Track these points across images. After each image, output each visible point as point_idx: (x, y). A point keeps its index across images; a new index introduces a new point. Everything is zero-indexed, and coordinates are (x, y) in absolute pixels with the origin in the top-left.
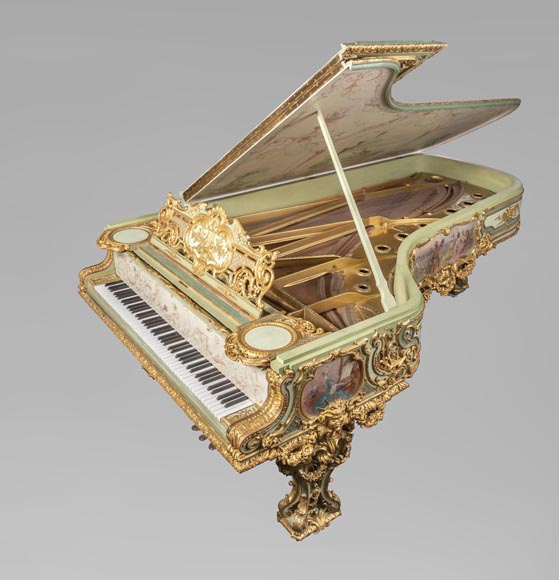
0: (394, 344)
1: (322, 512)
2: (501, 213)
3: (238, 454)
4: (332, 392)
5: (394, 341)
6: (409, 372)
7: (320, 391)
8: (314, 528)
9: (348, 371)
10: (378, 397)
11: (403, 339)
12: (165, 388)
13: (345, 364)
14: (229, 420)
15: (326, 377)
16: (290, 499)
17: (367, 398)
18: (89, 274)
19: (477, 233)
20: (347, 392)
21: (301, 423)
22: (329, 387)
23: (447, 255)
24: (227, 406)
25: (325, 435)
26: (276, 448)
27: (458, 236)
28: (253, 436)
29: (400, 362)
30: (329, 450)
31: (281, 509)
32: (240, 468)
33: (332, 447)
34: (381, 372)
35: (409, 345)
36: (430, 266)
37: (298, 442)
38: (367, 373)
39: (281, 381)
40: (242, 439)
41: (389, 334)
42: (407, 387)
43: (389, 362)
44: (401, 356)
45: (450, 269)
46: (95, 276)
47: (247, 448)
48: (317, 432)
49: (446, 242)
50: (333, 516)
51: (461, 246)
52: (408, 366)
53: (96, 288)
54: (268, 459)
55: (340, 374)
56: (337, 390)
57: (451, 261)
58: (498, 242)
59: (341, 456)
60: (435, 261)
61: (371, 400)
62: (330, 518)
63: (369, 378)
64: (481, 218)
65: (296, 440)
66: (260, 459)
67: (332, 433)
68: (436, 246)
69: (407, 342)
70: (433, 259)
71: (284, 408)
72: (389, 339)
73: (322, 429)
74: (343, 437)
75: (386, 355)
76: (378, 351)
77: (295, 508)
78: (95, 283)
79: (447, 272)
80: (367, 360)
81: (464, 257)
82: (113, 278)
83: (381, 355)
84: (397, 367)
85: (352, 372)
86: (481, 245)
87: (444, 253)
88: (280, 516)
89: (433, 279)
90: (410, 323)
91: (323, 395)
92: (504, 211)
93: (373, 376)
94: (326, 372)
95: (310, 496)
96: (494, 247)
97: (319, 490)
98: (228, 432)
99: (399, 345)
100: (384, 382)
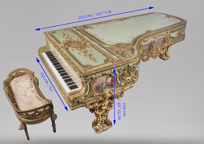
0: (127, 72)
1: (106, 125)
2: (177, 32)
3: (71, 104)
4: (104, 86)
5: (127, 71)
6: (133, 81)
7: (99, 86)
8: (103, 130)
9: (109, 80)
10: (122, 89)
11: (130, 70)
12: (56, 84)
13: (108, 78)
14: (70, 94)
15: (101, 81)
16: (95, 120)
17: (117, 89)
18: (41, 49)
19: (167, 39)
20: (110, 87)
21: (93, 96)
22: (103, 85)
23: (156, 45)
24: (71, 90)
25: (102, 100)
26: (84, 103)
27: (160, 39)
28: (75, 99)
29: (130, 78)
30: (105, 105)
31: (93, 124)
32: (72, 109)
33: (106, 104)
34: (123, 81)
35: (133, 73)
36: (149, 49)
37: (92, 102)
38: (117, 81)
39: (84, 81)
40: (72, 99)
41: (125, 68)
42: (133, 87)
43: (125, 78)
44: (130, 76)
45: (157, 50)
46: (43, 50)
47: (73, 102)
48: (99, 99)
49: (155, 41)
50: (109, 127)
51: (161, 43)
52: (133, 80)
53: (42, 53)
54: (82, 106)
55: (107, 80)
56: (106, 86)
57: (157, 47)
58: (176, 42)
59: (110, 108)
60: (151, 47)
61: (119, 90)
62: (108, 128)
63: (118, 83)
64: (169, 33)
65: (91, 101)
66: (79, 106)
67: (104, 100)
68: (151, 42)
69: (132, 71)
70: (150, 46)
71: (86, 91)
72: (125, 70)
73: (101, 98)
74: (110, 101)
75: (124, 75)
76: (121, 74)
77: (97, 123)
78: (42, 52)
79: (156, 51)
80: (117, 76)
81: (163, 46)
82: (48, 50)
83: (122, 75)
84: (128, 80)
85: (111, 80)
86: (169, 43)
87: (155, 45)
88: (93, 126)
89: (150, 53)
90: (133, 65)
91: (100, 87)
92: (178, 32)
93: (119, 82)
94: (101, 79)
95: (101, 120)
96: (174, 44)
97: (105, 118)
98: (68, 97)
99: (129, 72)
100: (124, 84)
